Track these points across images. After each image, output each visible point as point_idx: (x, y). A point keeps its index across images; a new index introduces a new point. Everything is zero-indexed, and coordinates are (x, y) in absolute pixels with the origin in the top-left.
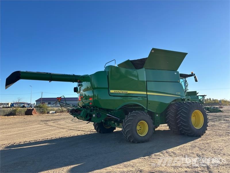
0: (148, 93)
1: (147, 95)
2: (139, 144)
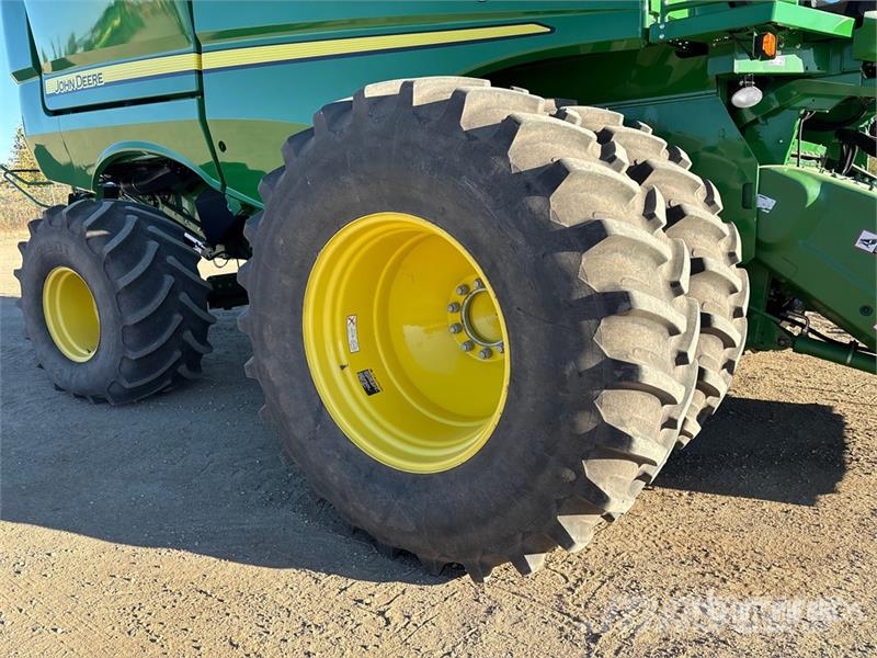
0: (205, 57)
1: (199, 73)
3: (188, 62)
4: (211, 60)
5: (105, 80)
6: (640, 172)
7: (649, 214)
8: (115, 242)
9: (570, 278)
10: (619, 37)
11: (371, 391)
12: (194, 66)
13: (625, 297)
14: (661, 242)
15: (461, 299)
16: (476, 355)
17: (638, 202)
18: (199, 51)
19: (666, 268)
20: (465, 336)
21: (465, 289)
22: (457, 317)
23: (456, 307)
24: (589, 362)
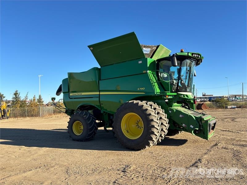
0: (100, 93)
1: (99, 95)
2: (74, 141)
3: (98, 93)
4: (101, 93)
5: (82, 94)
6: (155, 109)
7: (155, 113)
8: (87, 117)
9: (148, 118)
10: (153, 95)
11: (128, 132)
12: (99, 94)
13: (153, 120)
14: (157, 115)
15: (137, 122)
16: (139, 129)
17: (154, 112)
18: (100, 92)
19: (157, 118)
20: (138, 126)
21: (138, 121)
22: (137, 124)
23: (137, 123)
24: (150, 125)
